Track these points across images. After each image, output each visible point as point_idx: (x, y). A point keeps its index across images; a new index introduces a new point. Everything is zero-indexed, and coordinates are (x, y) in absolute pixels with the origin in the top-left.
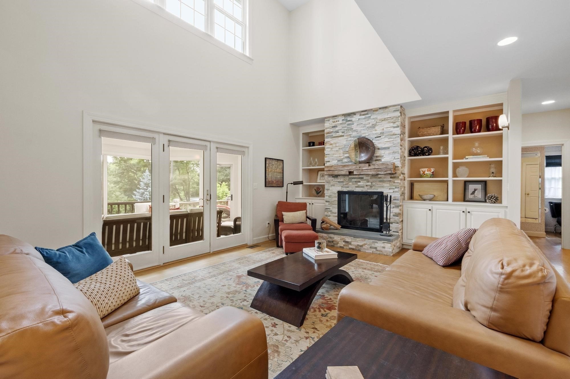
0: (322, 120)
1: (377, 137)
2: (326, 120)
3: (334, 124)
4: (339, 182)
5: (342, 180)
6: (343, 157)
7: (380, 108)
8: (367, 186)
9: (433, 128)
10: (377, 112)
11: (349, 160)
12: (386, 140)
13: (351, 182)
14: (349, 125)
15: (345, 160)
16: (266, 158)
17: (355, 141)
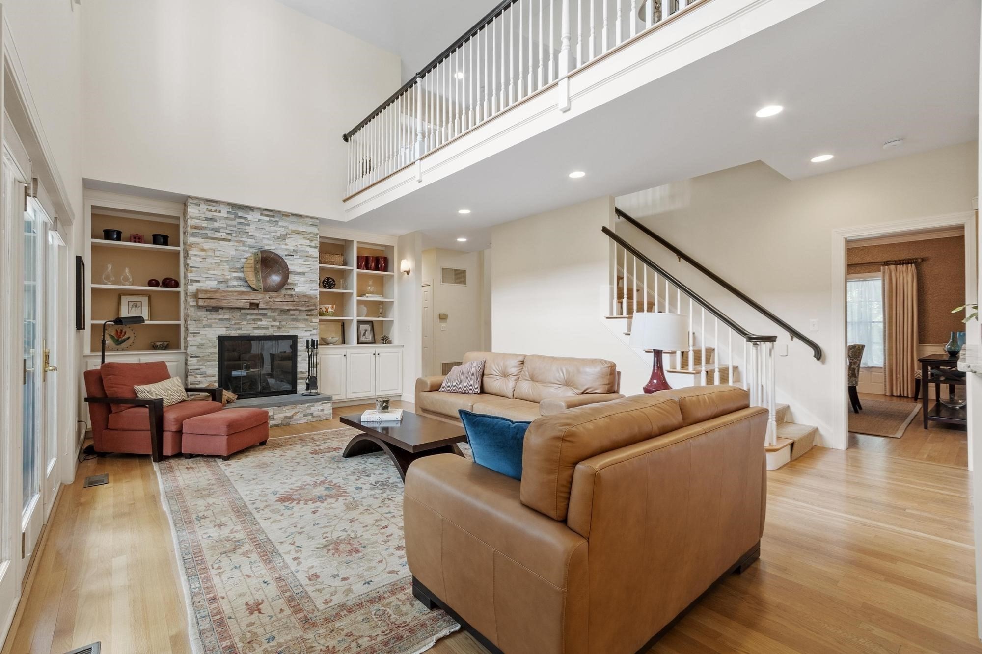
0: (184, 201)
1: (289, 255)
2: (191, 201)
3: (209, 215)
4: (220, 320)
5: (227, 317)
6: (229, 277)
7: (293, 215)
8: (272, 326)
10: (288, 219)
11: (241, 283)
12: (300, 262)
13: (245, 319)
14: (240, 223)
15: (235, 283)
17: (256, 254)
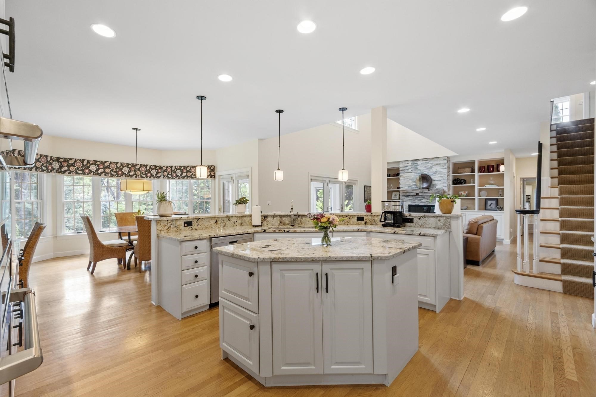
1: (433, 174)
2: (400, 162)
3: (406, 165)
4: (409, 199)
5: (411, 198)
6: (412, 185)
7: (435, 158)
8: (427, 201)
9: (467, 169)
10: (433, 160)
11: (416, 186)
12: (438, 176)
13: (417, 199)
14: (415, 166)
15: (413, 187)
16: (365, 186)
17: (420, 176)
